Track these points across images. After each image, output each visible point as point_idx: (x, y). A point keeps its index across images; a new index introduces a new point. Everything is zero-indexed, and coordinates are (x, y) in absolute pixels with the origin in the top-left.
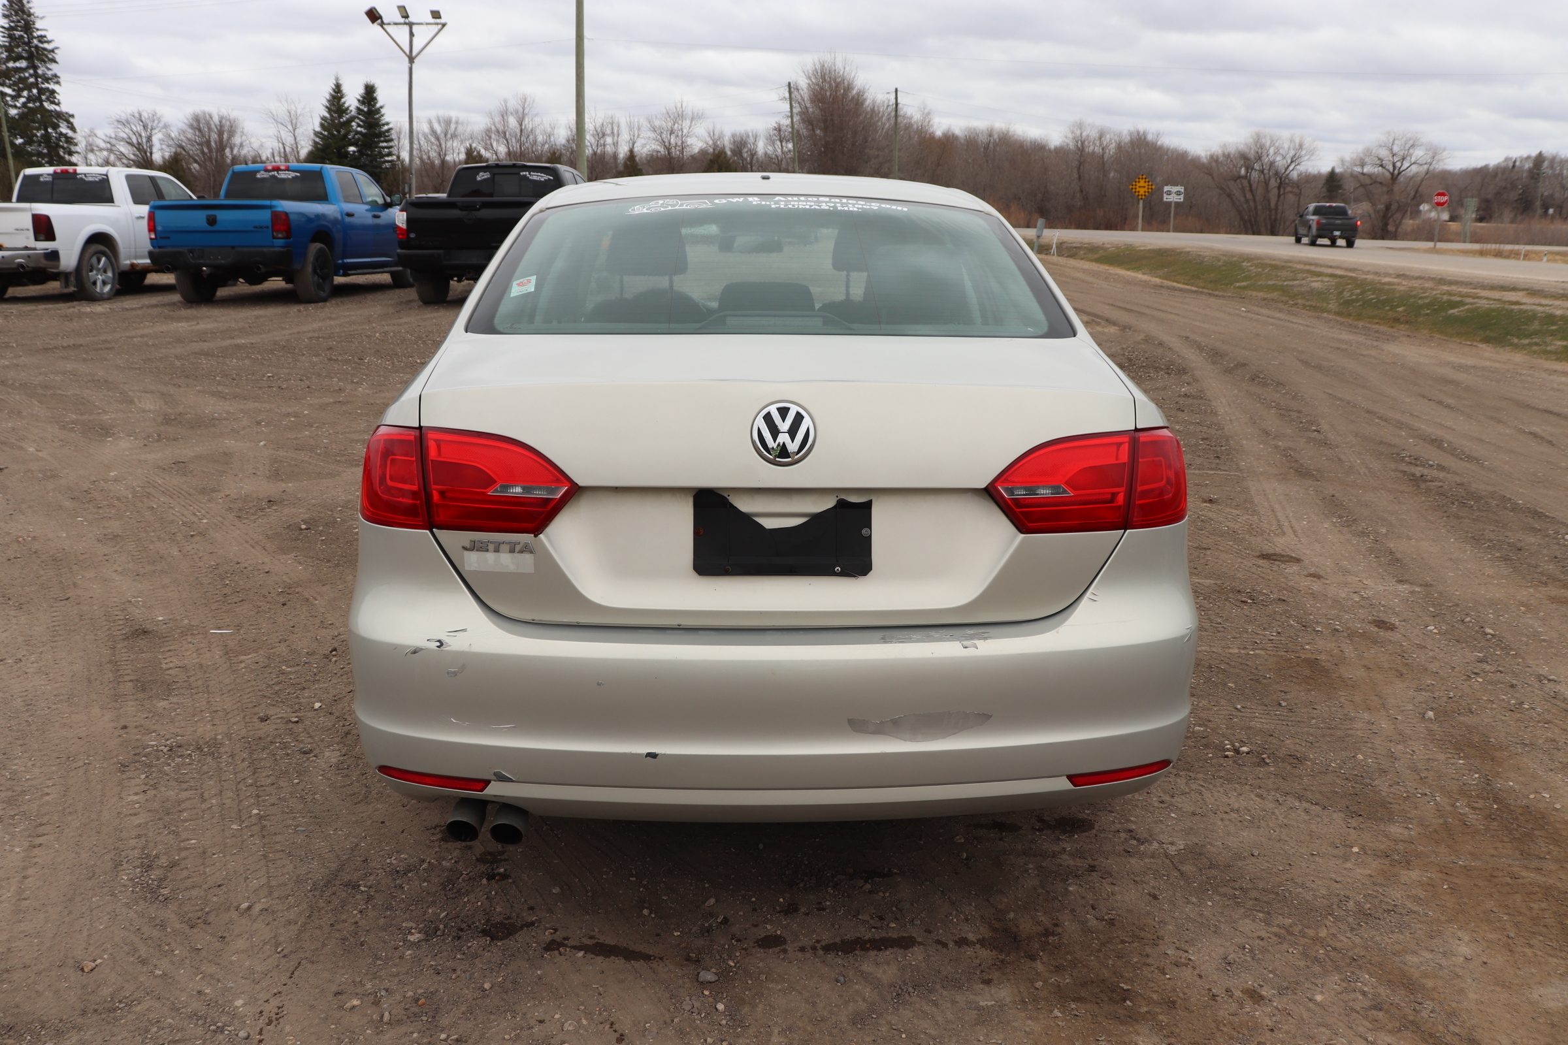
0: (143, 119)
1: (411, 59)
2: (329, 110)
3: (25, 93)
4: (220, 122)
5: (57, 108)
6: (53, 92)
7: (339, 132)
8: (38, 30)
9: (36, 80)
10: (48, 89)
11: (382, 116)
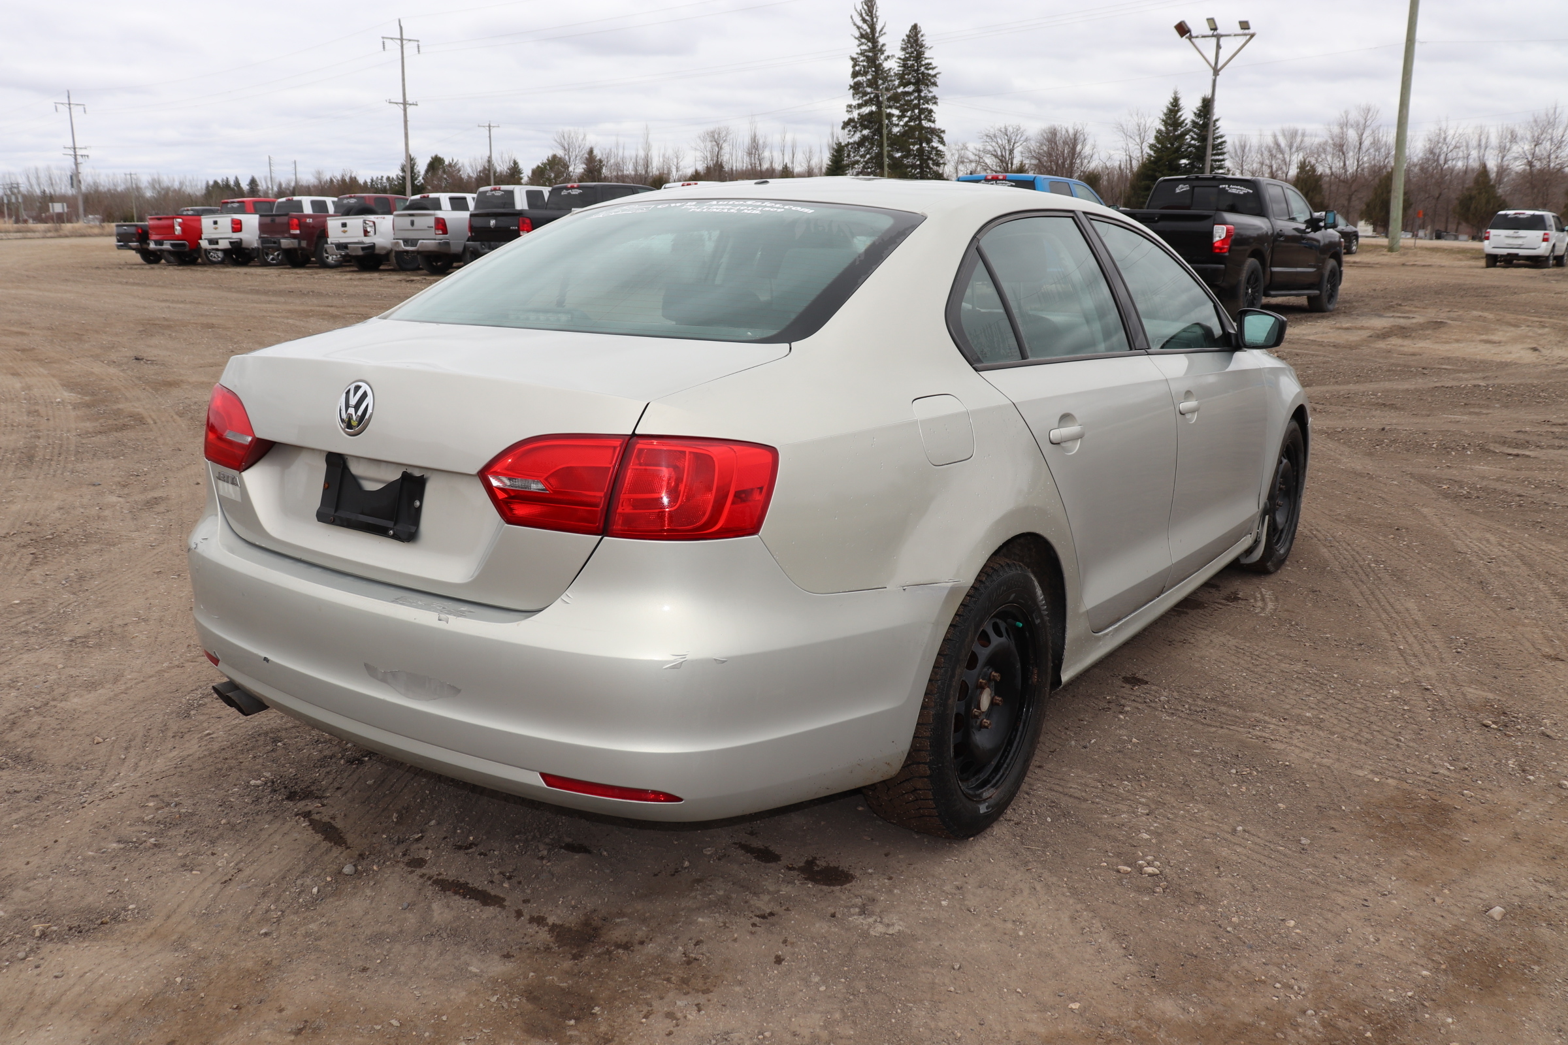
0: (1009, 134)
1: (1216, 72)
2: (1165, 123)
3: (909, 114)
4: (1075, 135)
5: (932, 125)
6: (931, 111)
7: (1172, 145)
8: (926, 58)
9: (919, 101)
10: (927, 108)
11: (1217, 128)
